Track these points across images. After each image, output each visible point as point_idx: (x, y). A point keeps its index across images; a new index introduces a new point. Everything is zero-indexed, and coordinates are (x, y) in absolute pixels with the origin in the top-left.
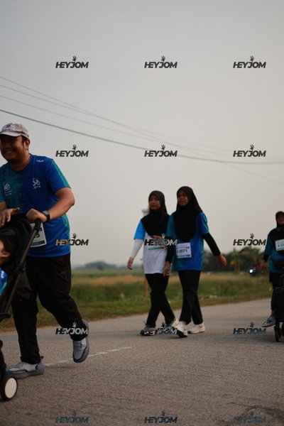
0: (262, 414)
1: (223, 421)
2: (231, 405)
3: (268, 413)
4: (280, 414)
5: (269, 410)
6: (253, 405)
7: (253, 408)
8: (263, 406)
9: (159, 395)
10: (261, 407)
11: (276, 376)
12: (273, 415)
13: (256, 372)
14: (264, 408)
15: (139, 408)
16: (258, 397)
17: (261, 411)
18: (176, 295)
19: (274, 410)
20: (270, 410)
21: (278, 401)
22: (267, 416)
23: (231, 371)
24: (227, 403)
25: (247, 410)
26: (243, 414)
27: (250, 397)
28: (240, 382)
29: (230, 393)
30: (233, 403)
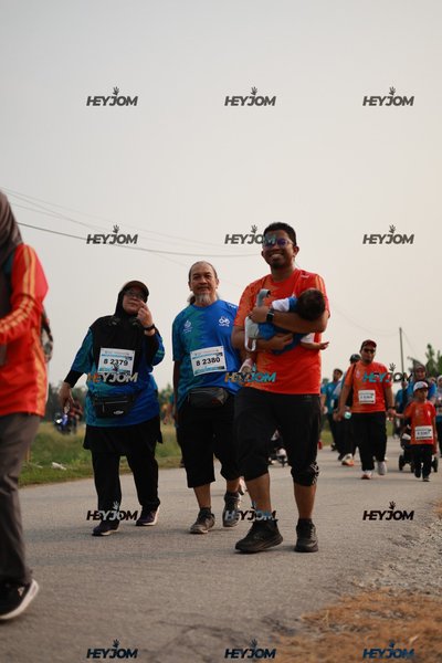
0: (205, 636)
1: (145, 651)
2: (159, 625)
3: (215, 635)
4: (233, 636)
5: (216, 632)
6: (192, 624)
7: (192, 628)
8: (208, 625)
9: (44, 615)
10: (204, 627)
11: (228, 579)
12: (220, 637)
13: (197, 574)
14: (210, 628)
15: (11, 637)
16: (199, 612)
17: (205, 633)
18: (75, 457)
19: (224, 630)
20: (218, 630)
21: (229, 616)
22: (213, 639)
23: (159, 573)
24: (152, 624)
25: (184, 632)
26: (176, 639)
27: (188, 612)
28: (172, 590)
29: (157, 607)
30: (162, 622)
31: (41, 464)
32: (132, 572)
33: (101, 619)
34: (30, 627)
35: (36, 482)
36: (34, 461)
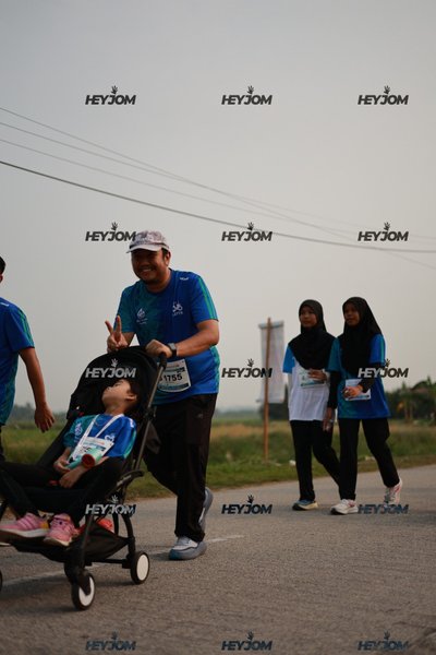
2: (401, 626)
9: (286, 610)
23: (399, 573)
24: (393, 624)
25: (426, 634)
26: (418, 641)
27: (430, 613)
28: (413, 592)
29: (398, 608)
30: (404, 623)
31: (280, 461)
32: (372, 572)
33: (341, 617)
34: (272, 621)
35: (275, 480)
36: (272, 459)
